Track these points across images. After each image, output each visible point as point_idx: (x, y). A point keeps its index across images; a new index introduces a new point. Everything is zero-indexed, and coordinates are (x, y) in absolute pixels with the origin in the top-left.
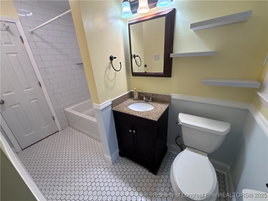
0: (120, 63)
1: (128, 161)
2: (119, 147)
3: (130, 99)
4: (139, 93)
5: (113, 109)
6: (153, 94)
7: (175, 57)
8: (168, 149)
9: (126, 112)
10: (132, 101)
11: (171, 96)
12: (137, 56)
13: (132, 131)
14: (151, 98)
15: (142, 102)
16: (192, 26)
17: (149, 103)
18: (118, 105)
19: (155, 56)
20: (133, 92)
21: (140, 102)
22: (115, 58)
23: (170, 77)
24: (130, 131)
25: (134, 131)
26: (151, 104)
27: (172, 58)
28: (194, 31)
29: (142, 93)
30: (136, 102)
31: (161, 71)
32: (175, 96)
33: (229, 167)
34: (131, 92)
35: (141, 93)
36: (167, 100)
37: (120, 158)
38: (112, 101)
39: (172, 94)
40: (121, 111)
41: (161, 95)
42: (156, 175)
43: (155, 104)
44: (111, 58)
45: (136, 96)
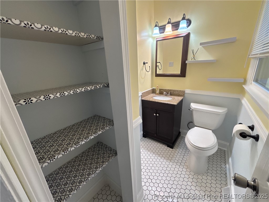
0: (149, 67)
1: (150, 140)
2: (143, 130)
3: (152, 94)
4: (160, 90)
5: (142, 99)
6: (170, 90)
7: (189, 63)
8: (181, 134)
9: (153, 101)
10: (154, 95)
11: (185, 91)
12: (159, 62)
13: (156, 114)
14: (169, 93)
15: (162, 96)
16: (201, 44)
17: (168, 97)
18: (145, 96)
19: (170, 63)
20: (155, 89)
21: (161, 96)
22: (147, 63)
23: (185, 77)
24: (155, 114)
25: (158, 115)
26: (170, 97)
27: (187, 63)
28: (202, 47)
29: (163, 90)
30: (157, 96)
31: (179, 72)
32: (188, 91)
33: (228, 144)
34: (153, 89)
35: (161, 89)
36: (182, 94)
37: (144, 138)
38: (142, 93)
39: (186, 90)
40: (149, 100)
41: (177, 91)
42: (172, 148)
43: (172, 97)
44: (144, 63)
45: (158, 92)
